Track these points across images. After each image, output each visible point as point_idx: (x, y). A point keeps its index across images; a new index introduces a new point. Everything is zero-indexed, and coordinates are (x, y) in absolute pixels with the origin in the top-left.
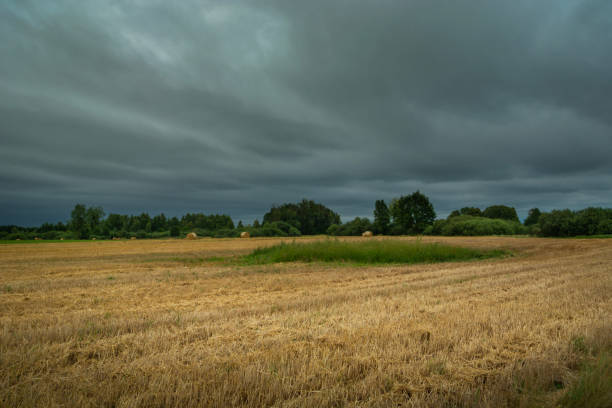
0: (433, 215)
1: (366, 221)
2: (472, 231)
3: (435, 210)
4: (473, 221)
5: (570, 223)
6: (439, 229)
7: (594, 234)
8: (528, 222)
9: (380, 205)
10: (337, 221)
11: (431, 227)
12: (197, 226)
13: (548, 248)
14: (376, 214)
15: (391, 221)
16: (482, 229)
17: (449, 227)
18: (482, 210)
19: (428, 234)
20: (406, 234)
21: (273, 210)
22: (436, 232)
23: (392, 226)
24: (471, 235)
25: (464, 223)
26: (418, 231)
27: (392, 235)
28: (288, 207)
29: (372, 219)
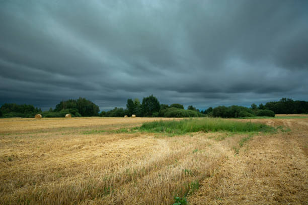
5: (227, 112)
6: (163, 114)
7: (237, 117)
9: (129, 101)
11: (158, 113)
12: (13, 111)
14: (127, 106)
17: (168, 113)
21: (61, 103)
23: (136, 112)
24: (180, 117)
28: (71, 101)
29: (125, 108)
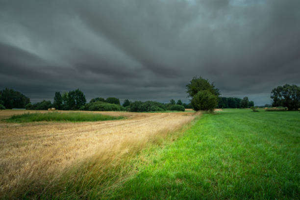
0: (85, 101)
1: (49, 103)
2: (103, 109)
3: (86, 98)
4: (103, 104)
5: (141, 107)
6: (88, 107)
8: (124, 105)
9: (58, 95)
10: (28, 101)
11: (84, 106)
13: (137, 116)
14: (55, 99)
15: (63, 103)
16: (107, 108)
17: (93, 107)
18: (105, 99)
19: (82, 110)
20: (71, 110)
22: (86, 109)
23: (64, 105)
25: (100, 105)
26: (77, 108)
27: (64, 110)
29: (52, 101)
